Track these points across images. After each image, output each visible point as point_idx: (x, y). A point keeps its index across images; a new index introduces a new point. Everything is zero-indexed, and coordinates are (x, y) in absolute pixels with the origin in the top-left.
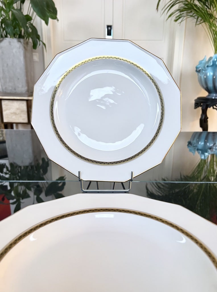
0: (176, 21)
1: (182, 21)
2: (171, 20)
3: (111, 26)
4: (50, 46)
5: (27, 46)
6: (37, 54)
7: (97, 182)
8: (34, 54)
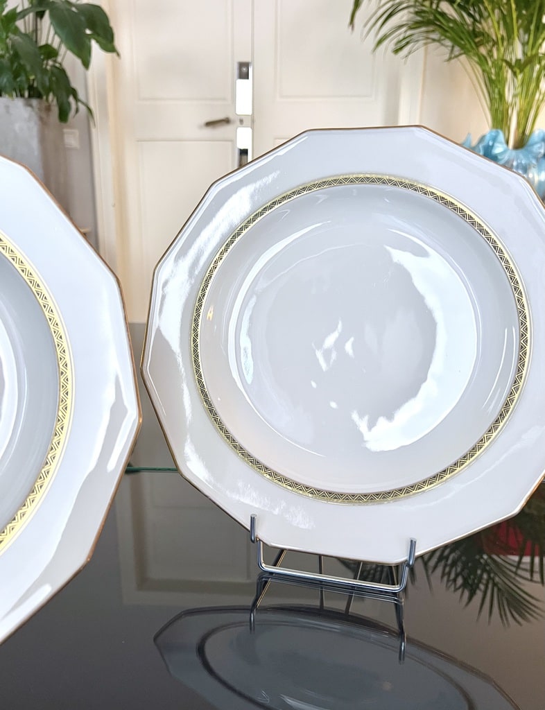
0: (396, 51)
1: (409, 53)
2: (386, 49)
3: (246, 65)
4: (105, 114)
5: (48, 115)
6: (77, 132)
7: (320, 556)
8: (65, 130)
